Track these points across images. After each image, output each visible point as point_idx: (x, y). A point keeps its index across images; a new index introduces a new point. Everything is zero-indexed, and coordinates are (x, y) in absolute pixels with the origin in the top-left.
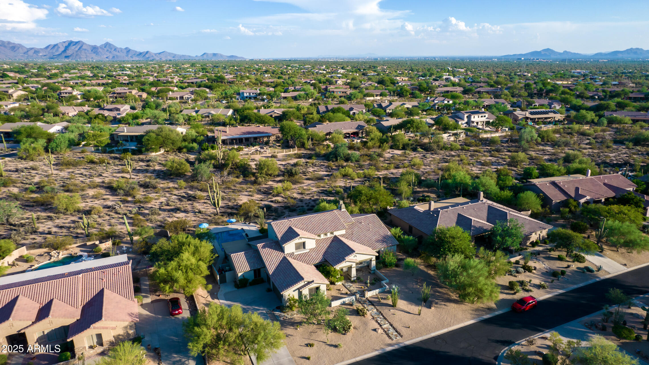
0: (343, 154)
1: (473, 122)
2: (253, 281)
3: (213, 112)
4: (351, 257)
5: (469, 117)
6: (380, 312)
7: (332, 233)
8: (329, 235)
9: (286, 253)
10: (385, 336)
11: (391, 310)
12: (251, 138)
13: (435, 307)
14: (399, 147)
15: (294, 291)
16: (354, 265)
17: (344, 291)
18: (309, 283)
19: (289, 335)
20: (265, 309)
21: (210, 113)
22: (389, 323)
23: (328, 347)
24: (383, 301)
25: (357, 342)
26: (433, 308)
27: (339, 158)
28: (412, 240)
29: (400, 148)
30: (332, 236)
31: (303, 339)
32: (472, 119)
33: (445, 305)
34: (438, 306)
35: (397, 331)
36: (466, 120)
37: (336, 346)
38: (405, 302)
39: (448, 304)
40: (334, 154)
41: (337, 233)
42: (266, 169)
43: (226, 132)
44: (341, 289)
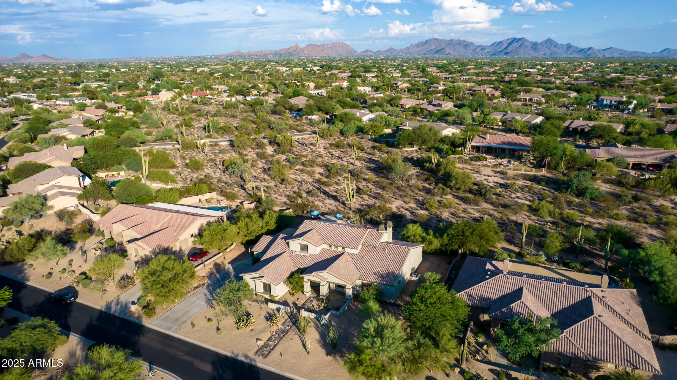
4: (321, 274)
6: (288, 332)
7: (343, 248)
9: (290, 249)
10: (257, 349)
11: (295, 335)
13: (334, 357)
18: (262, 277)
22: (278, 343)
23: (214, 328)
26: (329, 358)
30: (341, 251)
31: (214, 315)
34: (339, 359)
35: (269, 352)
38: (317, 336)
41: (348, 250)
43: (485, 139)
44: (299, 300)
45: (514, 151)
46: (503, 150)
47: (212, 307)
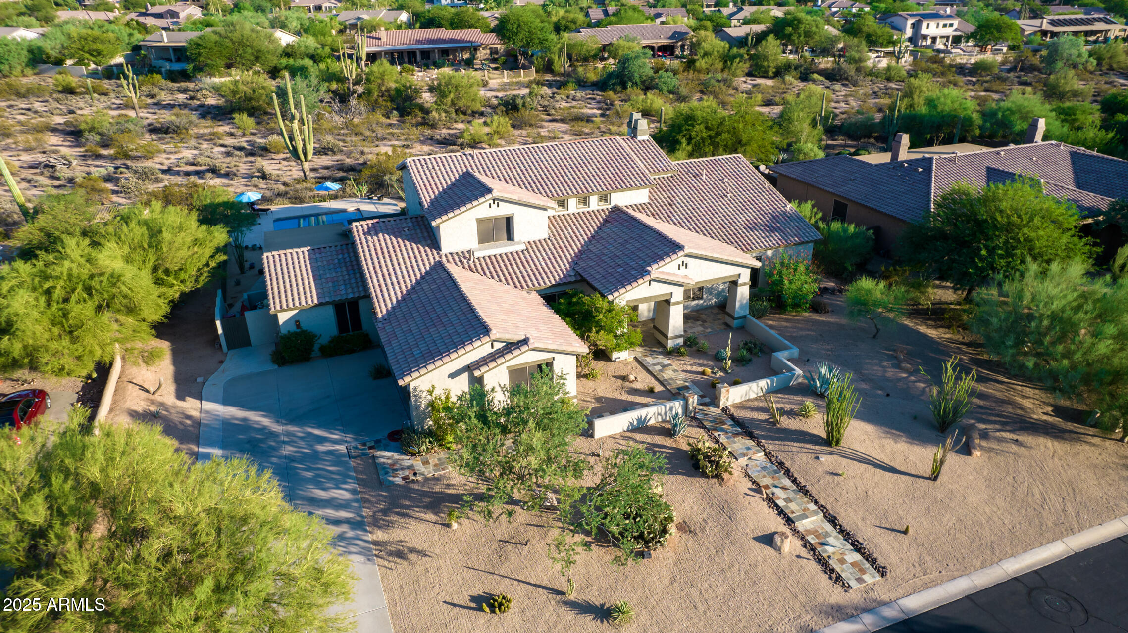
0: (641, 77)
1: (925, 37)
2: (333, 340)
3: (366, 17)
4: (668, 268)
5: (916, 26)
6: (781, 464)
7: (605, 198)
8: (595, 203)
9: (445, 251)
10: (813, 566)
11: (823, 458)
12: (433, 50)
13: (982, 448)
14: (767, 72)
15: (452, 376)
16: (678, 294)
17: (643, 381)
18: (511, 347)
19: (412, 550)
20: (349, 437)
21: (359, 19)
22: (822, 508)
23: (569, 615)
24: (785, 422)
26: (977, 453)
27: (630, 84)
28: (855, 235)
29: (771, 74)
31: (468, 574)
32: (924, 31)
34: (994, 445)
35: (858, 548)
36: (909, 32)
37: (604, 613)
38: (869, 428)
39: (1026, 438)
40: (617, 77)
41: (620, 199)
42: (452, 96)
43: (380, 39)
44: (632, 378)
45: (445, 52)
46: (426, 54)
47: (400, 555)
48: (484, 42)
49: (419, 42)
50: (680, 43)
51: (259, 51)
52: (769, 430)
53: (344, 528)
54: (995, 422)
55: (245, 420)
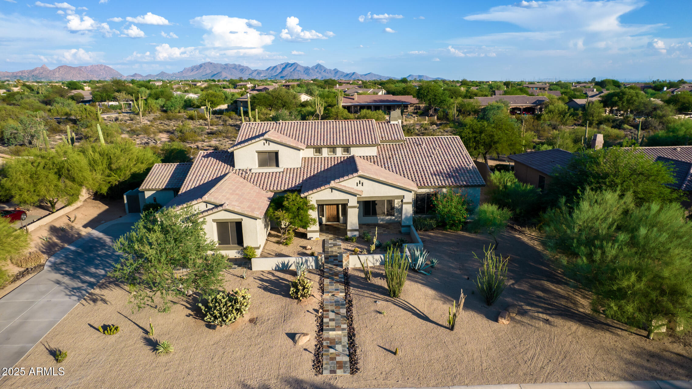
3: (361, 92)
6: (350, 301)
7: (347, 149)
8: (339, 152)
9: (237, 166)
11: (379, 303)
18: (215, 207)
19: (102, 300)
21: (357, 93)
22: (351, 328)
23: (141, 344)
25: (221, 352)
26: (504, 322)
30: (346, 155)
33: (547, 321)
34: (525, 320)
35: (352, 355)
37: (153, 345)
38: (431, 292)
39: (558, 321)
43: (354, 99)
44: (309, 247)
46: (378, 108)
47: (95, 301)
48: (412, 102)
49: (375, 101)
50: (539, 107)
51: (285, 102)
52: (361, 283)
53: (84, 286)
54: (541, 307)
55: (101, 239)
